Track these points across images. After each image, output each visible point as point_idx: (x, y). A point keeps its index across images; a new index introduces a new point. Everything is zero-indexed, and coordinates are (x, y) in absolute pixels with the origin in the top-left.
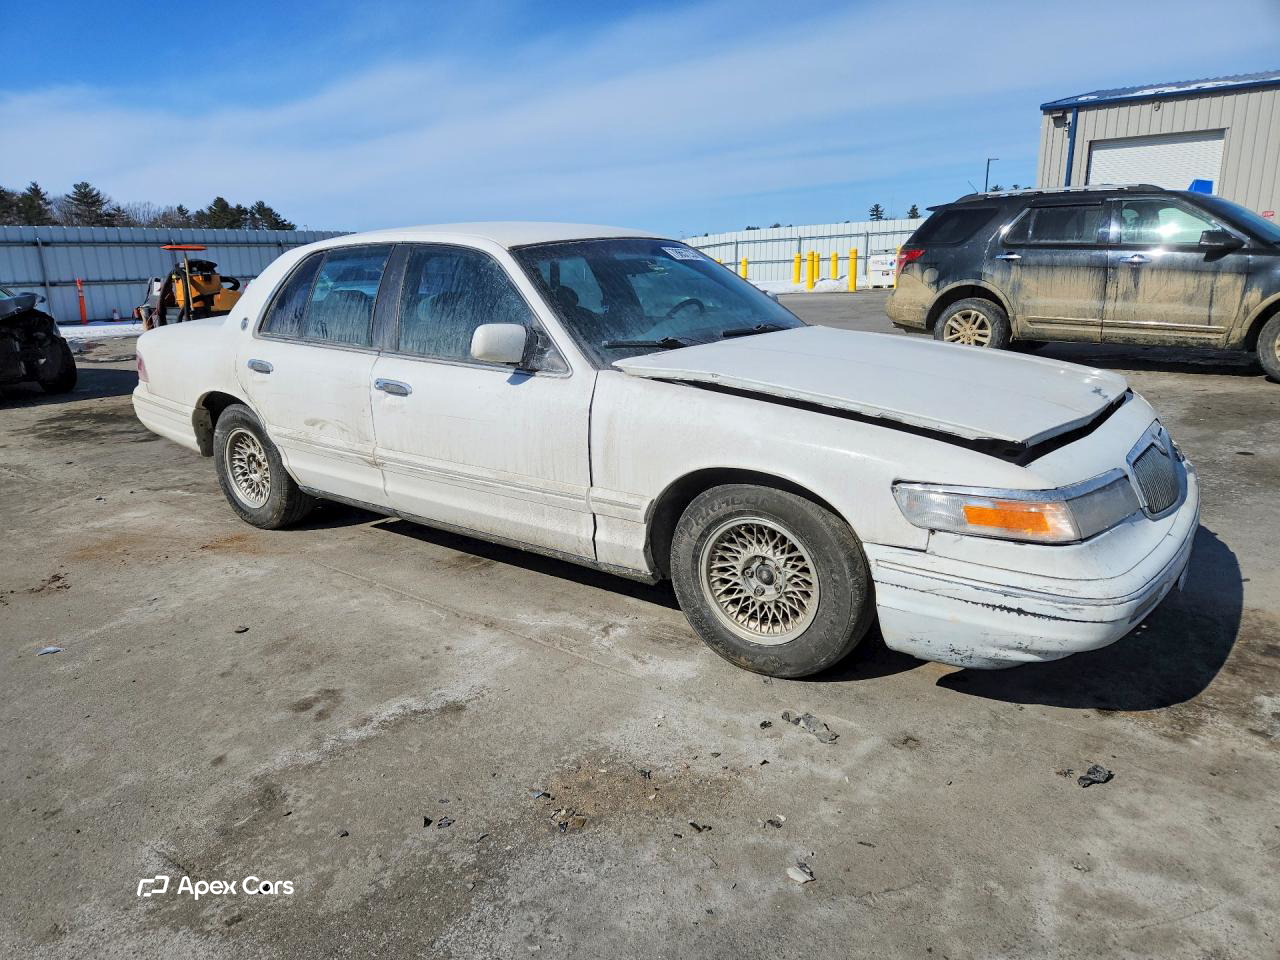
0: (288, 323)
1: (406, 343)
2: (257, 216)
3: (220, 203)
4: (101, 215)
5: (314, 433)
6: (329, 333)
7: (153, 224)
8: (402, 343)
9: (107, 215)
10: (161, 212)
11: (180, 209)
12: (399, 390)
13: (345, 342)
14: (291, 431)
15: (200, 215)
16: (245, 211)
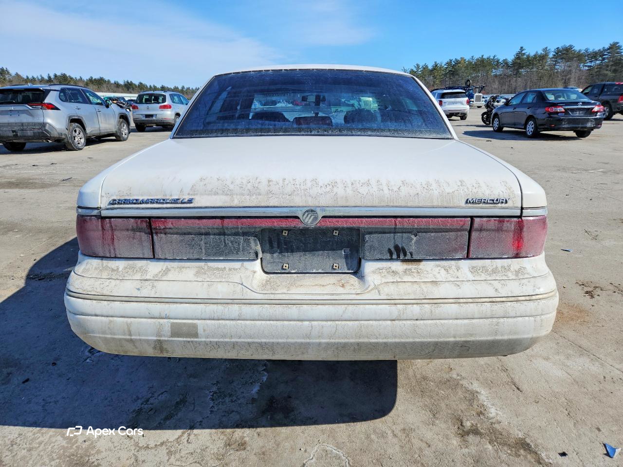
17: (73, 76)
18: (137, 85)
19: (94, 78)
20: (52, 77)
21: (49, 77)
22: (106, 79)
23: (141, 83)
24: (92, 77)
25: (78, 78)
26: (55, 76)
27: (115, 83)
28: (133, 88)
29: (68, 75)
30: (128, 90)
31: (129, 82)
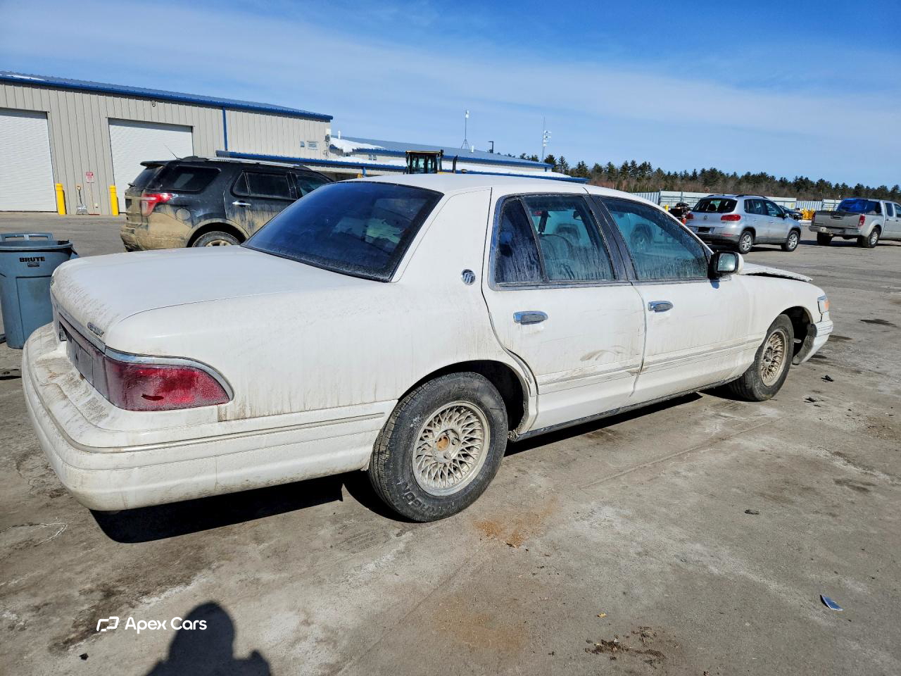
0: (526, 270)
1: (642, 273)
5: (589, 366)
6: (576, 275)
8: (639, 273)
12: (660, 307)
13: (592, 279)
14: (564, 373)
17: (725, 172)
18: (816, 183)
19: (752, 174)
20: (699, 172)
21: (695, 173)
22: (770, 174)
23: (821, 181)
24: (749, 173)
25: (731, 174)
26: (703, 171)
27: (781, 181)
28: (807, 188)
29: (718, 171)
30: (798, 191)
31: (804, 178)
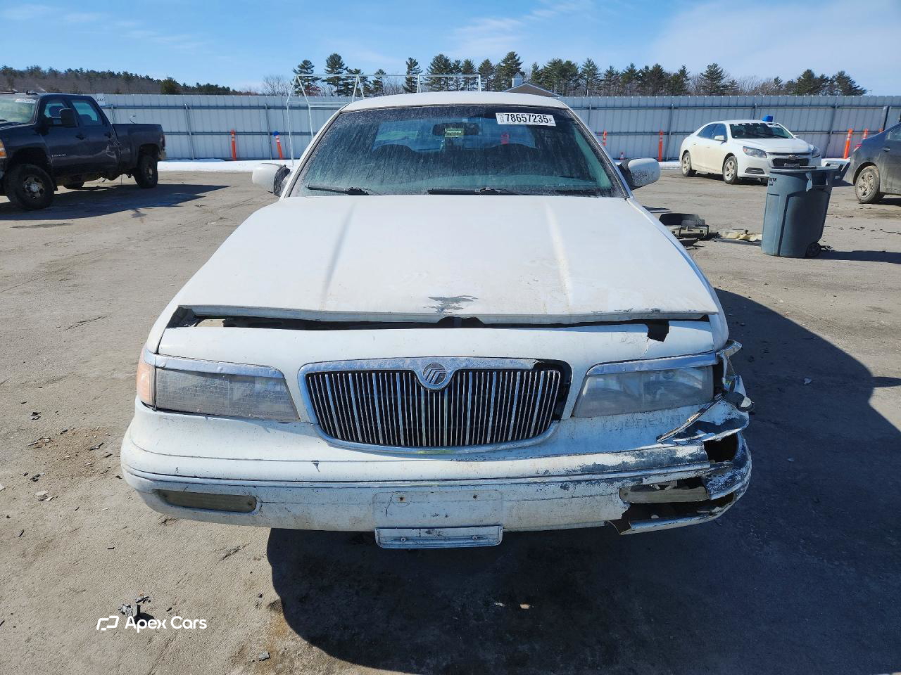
2: (836, 83)
3: (809, 74)
4: (718, 87)
7: (754, 92)
9: (723, 86)
10: (762, 83)
11: (776, 80)
15: (790, 84)
16: (827, 80)
